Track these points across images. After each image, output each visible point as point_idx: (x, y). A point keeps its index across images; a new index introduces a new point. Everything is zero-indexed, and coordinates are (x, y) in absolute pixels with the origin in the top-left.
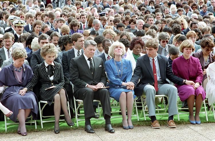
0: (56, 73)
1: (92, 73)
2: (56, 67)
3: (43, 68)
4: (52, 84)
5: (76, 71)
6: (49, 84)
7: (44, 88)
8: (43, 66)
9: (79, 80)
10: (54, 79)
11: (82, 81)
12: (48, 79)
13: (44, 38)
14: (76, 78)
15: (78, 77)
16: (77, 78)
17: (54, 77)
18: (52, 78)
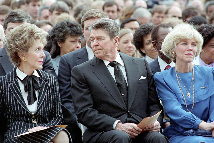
0: (43, 97)
1: (123, 94)
2: (44, 83)
3: (14, 84)
4: (35, 122)
5: (85, 94)
6: (27, 122)
7: (14, 130)
8: (12, 80)
9: (96, 112)
10: (39, 110)
11: (103, 115)
12: (24, 110)
13: (15, 19)
14: (87, 111)
15: (91, 106)
16: (89, 108)
17: (39, 104)
18: (33, 108)
